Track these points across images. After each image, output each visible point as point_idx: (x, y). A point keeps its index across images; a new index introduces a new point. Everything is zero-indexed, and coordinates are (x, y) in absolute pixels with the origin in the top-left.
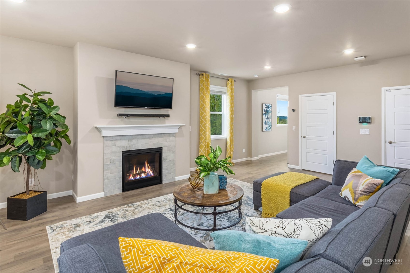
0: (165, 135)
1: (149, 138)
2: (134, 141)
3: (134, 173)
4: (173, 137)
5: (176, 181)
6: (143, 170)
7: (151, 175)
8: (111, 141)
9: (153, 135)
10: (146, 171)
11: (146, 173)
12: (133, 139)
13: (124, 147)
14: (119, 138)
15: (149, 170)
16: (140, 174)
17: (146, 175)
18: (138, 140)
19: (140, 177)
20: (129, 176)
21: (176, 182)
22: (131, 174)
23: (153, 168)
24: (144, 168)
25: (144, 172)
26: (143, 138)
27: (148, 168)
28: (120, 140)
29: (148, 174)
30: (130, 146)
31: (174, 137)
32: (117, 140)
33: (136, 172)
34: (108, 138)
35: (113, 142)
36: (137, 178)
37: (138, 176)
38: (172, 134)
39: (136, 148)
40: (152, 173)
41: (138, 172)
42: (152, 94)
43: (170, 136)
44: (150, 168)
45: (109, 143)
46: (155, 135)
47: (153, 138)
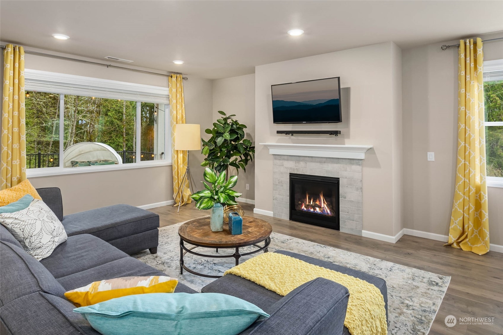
0: (344, 160)
1: (320, 162)
2: (302, 164)
3: (307, 204)
4: (357, 165)
5: (363, 236)
6: (318, 203)
7: (328, 213)
8: (279, 160)
9: (325, 159)
10: (321, 205)
11: (322, 209)
12: (300, 161)
13: (291, 168)
14: (286, 157)
15: (325, 206)
16: (314, 207)
17: (322, 211)
18: (306, 163)
19: (314, 211)
20: (302, 205)
21: (363, 238)
22: (303, 204)
23: (330, 205)
24: (319, 202)
25: (320, 207)
26: (312, 162)
27: (324, 203)
28: (288, 160)
29: (324, 210)
30: (297, 169)
31: (359, 165)
32: (284, 159)
33: (309, 203)
34: (277, 156)
35: (281, 161)
36: (311, 211)
37: (311, 209)
38: (354, 161)
39: (303, 172)
40: (329, 211)
41: (311, 203)
42: (309, 105)
43: (353, 164)
44: (326, 204)
45: (278, 162)
46: (328, 159)
47: (325, 163)
